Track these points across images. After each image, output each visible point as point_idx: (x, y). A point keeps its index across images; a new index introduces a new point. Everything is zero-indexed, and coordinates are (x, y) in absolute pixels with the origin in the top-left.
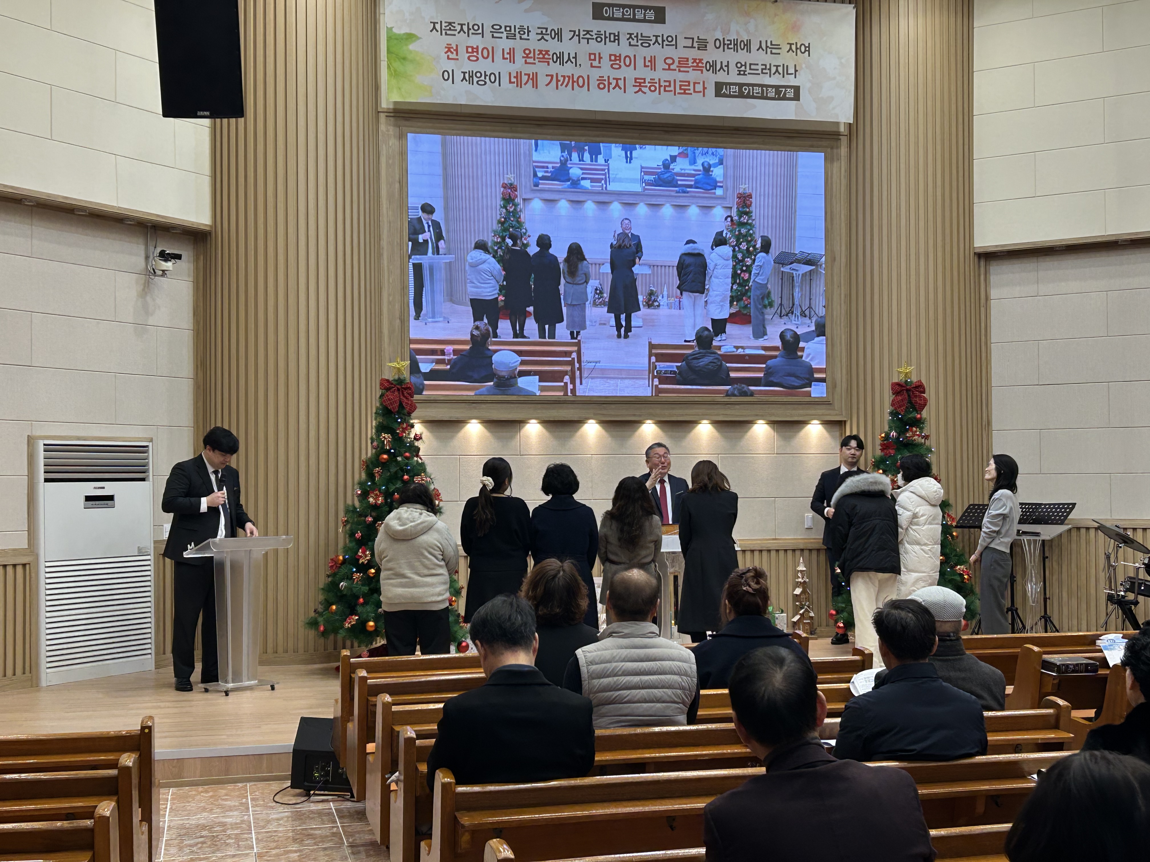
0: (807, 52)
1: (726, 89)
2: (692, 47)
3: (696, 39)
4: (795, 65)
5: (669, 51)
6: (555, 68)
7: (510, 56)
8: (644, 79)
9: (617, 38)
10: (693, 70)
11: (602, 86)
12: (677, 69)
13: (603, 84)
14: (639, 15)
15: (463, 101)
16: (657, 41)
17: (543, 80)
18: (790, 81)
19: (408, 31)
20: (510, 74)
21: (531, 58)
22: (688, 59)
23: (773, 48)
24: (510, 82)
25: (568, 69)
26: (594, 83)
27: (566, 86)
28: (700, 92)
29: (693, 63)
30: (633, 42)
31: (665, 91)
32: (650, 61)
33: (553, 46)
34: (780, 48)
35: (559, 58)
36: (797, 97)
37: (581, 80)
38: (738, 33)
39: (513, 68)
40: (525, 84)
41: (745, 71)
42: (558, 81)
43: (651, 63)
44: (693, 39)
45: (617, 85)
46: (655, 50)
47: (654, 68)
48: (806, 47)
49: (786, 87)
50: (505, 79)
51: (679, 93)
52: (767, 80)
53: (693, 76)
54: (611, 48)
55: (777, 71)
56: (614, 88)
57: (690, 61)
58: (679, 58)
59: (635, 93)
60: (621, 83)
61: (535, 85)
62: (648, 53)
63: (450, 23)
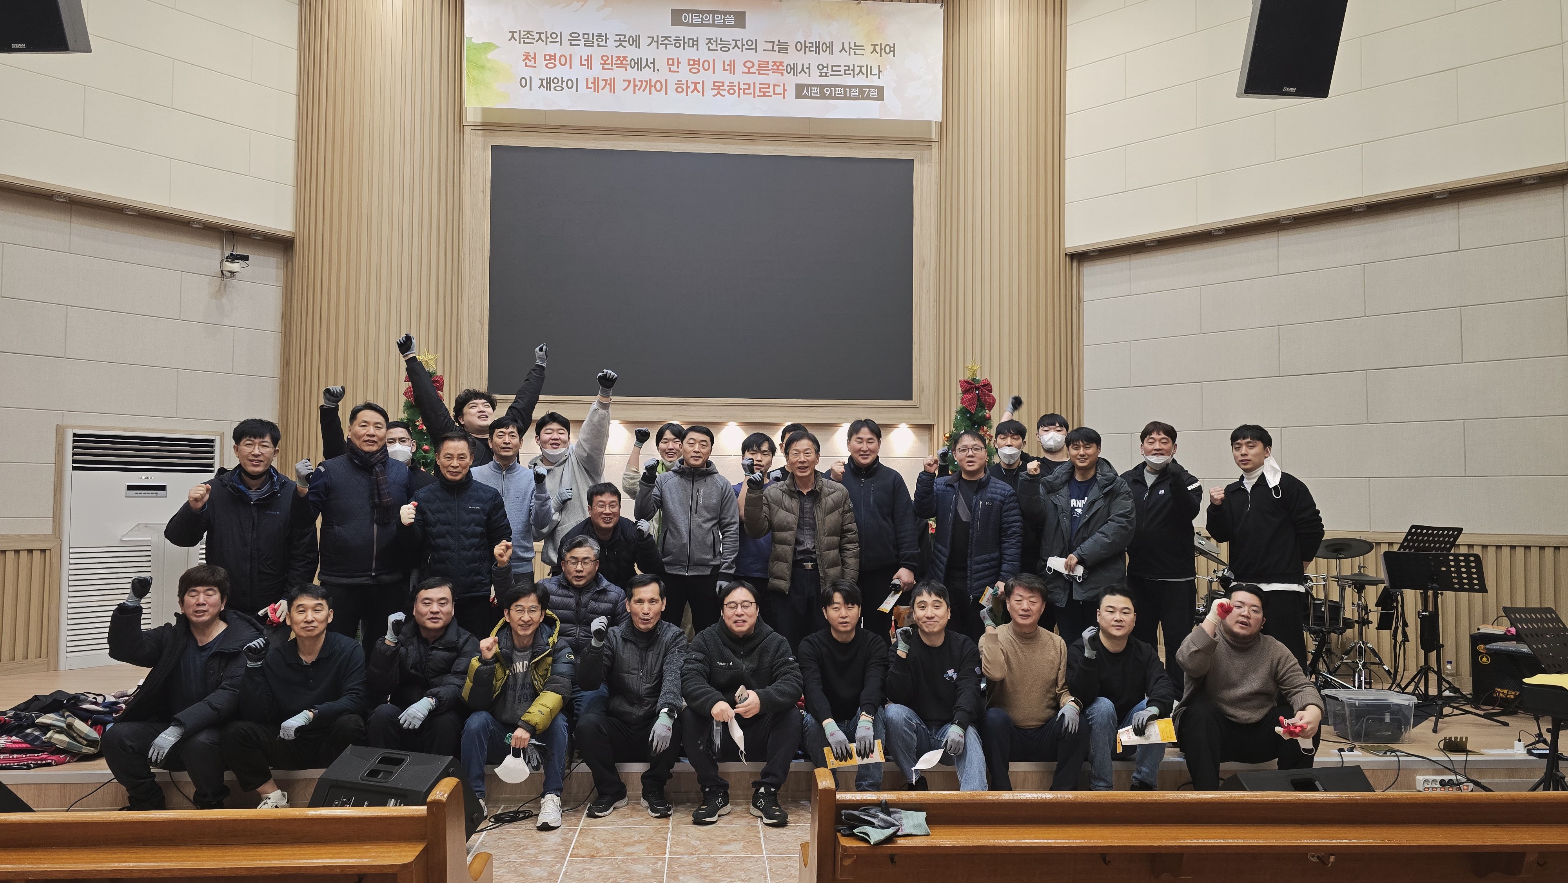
0: (892, 53)
1: (807, 91)
2: (773, 50)
3: (776, 43)
4: (879, 66)
5: (749, 55)
6: (632, 74)
7: (588, 62)
8: (723, 83)
9: (695, 43)
10: (773, 72)
11: (679, 90)
12: (757, 72)
13: (681, 88)
14: (719, 20)
15: (540, 107)
16: (736, 45)
17: (620, 85)
18: (874, 82)
19: (485, 41)
20: (587, 79)
21: (609, 64)
22: (768, 62)
23: (855, 49)
24: (588, 88)
26: (672, 87)
27: (644, 91)
28: (781, 94)
29: (773, 66)
30: (713, 47)
31: (744, 93)
32: (730, 65)
33: (631, 52)
34: (864, 49)
35: (638, 64)
36: (881, 97)
37: (658, 84)
38: (819, 35)
39: (591, 74)
40: (602, 89)
41: (826, 73)
42: (635, 86)
43: (731, 67)
44: (773, 42)
45: (696, 88)
46: (735, 54)
47: (732, 70)
48: (890, 47)
49: (869, 87)
50: (582, 85)
51: (758, 96)
52: (849, 81)
53: (772, 78)
54: (691, 53)
55: (861, 71)
56: (692, 92)
57: (771, 64)
58: (759, 61)
59: (714, 96)
60: (699, 87)
61: (613, 90)
62: (727, 57)
63: (528, 32)
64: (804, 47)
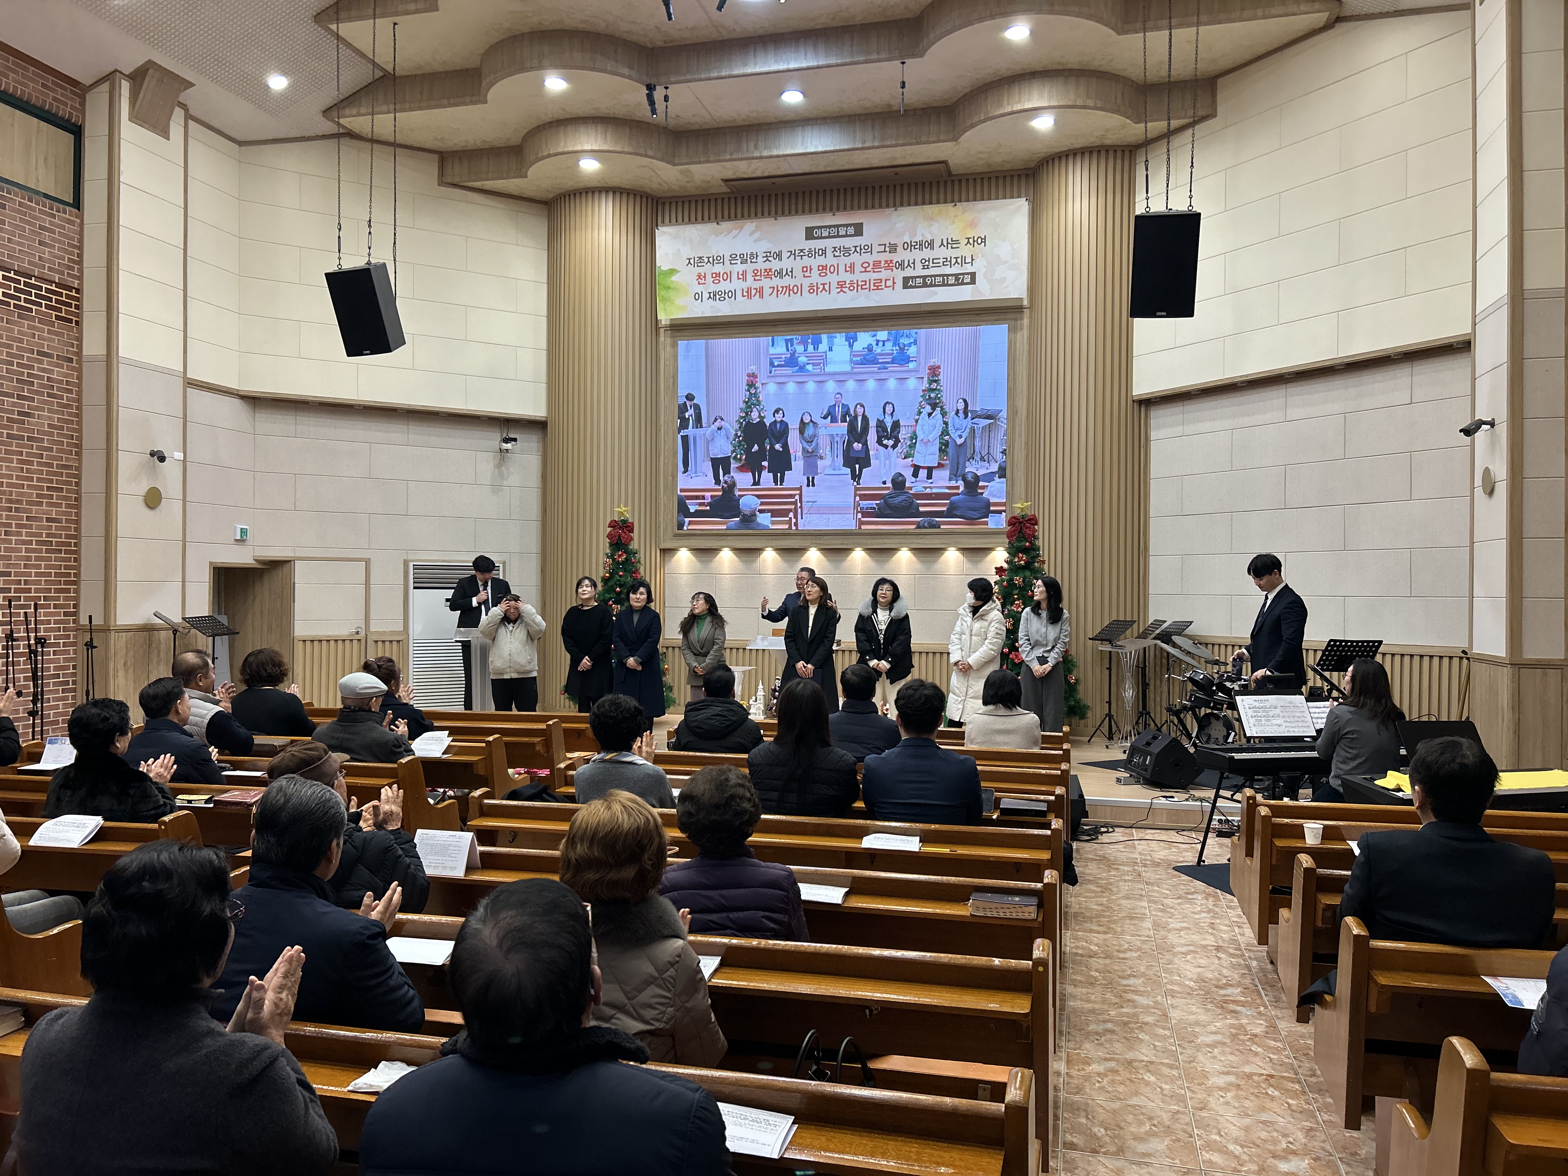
0: (983, 244)
1: (912, 282)
2: (885, 251)
3: (888, 245)
4: (972, 256)
5: (867, 257)
6: (776, 281)
7: (743, 276)
8: (845, 282)
9: (824, 252)
10: (885, 269)
11: (811, 291)
12: (872, 270)
13: (813, 289)
14: (842, 232)
15: (708, 314)
16: (856, 250)
17: (767, 291)
18: (966, 269)
19: (671, 267)
20: (743, 290)
21: (759, 275)
22: (881, 261)
23: (952, 244)
24: (743, 296)
25: (787, 281)
26: (806, 289)
27: (784, 294)
28: (891, 286)
29: (885, 264)
30: (837, 254)
31: (862, 289)
32: (850, 267)
33: (775, 265)
34: (959, 243)
35: (780, 274)
36: (973, 281)
37: (795, 288)
38: (923, 235)
39: (745, 285)
40: (754, 296)
41: (928, 266)
42: (778, 291)
43: (851, 268)
44: (885, 245)
45: (824, 288)
46: (855, 258)
47: (852, 271)
48: (982, 239)
49: (963, 274)
50: (739, 294)
51: (873, 290)
52: (947, 270)
53: (884, 274)
54: (821, 260)
55: (957, 262)
56: (821, 292)
57: (883, 263)
58: (874, 261)
59: (838, 293)
60: (827, 287)
61: (761, 296)
62: (848, 260)
63: (700, 258)
64: (909, 246)
